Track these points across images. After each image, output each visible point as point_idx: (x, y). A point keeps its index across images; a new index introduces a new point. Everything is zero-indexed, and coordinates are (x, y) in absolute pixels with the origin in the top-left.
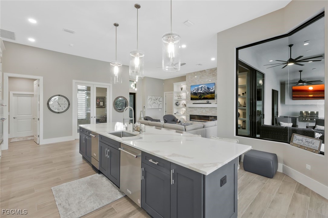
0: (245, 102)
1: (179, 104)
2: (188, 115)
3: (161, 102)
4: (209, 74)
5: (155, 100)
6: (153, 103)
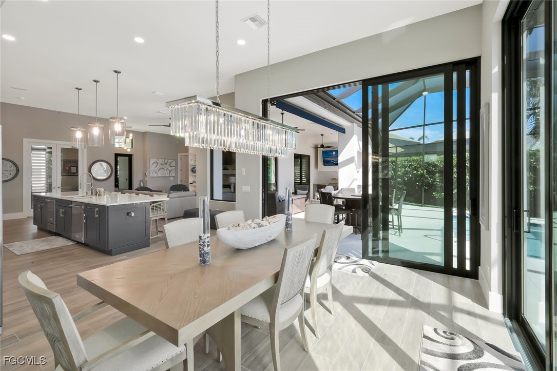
1: (196, 170)
3: (174, 168)
5: (163, 165)
6: (160, 169)
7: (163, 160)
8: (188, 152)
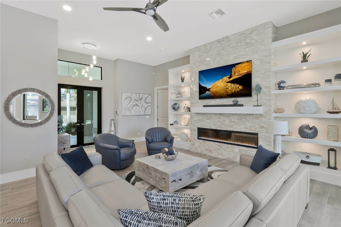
0: (333, 101)
1: (178, 108)
2: (194, 128)
3: (150, 104)
4: (237, 43)
5: (138, 101)
6: (134, 105)
7: (138, 95)
8: (168, 84)
